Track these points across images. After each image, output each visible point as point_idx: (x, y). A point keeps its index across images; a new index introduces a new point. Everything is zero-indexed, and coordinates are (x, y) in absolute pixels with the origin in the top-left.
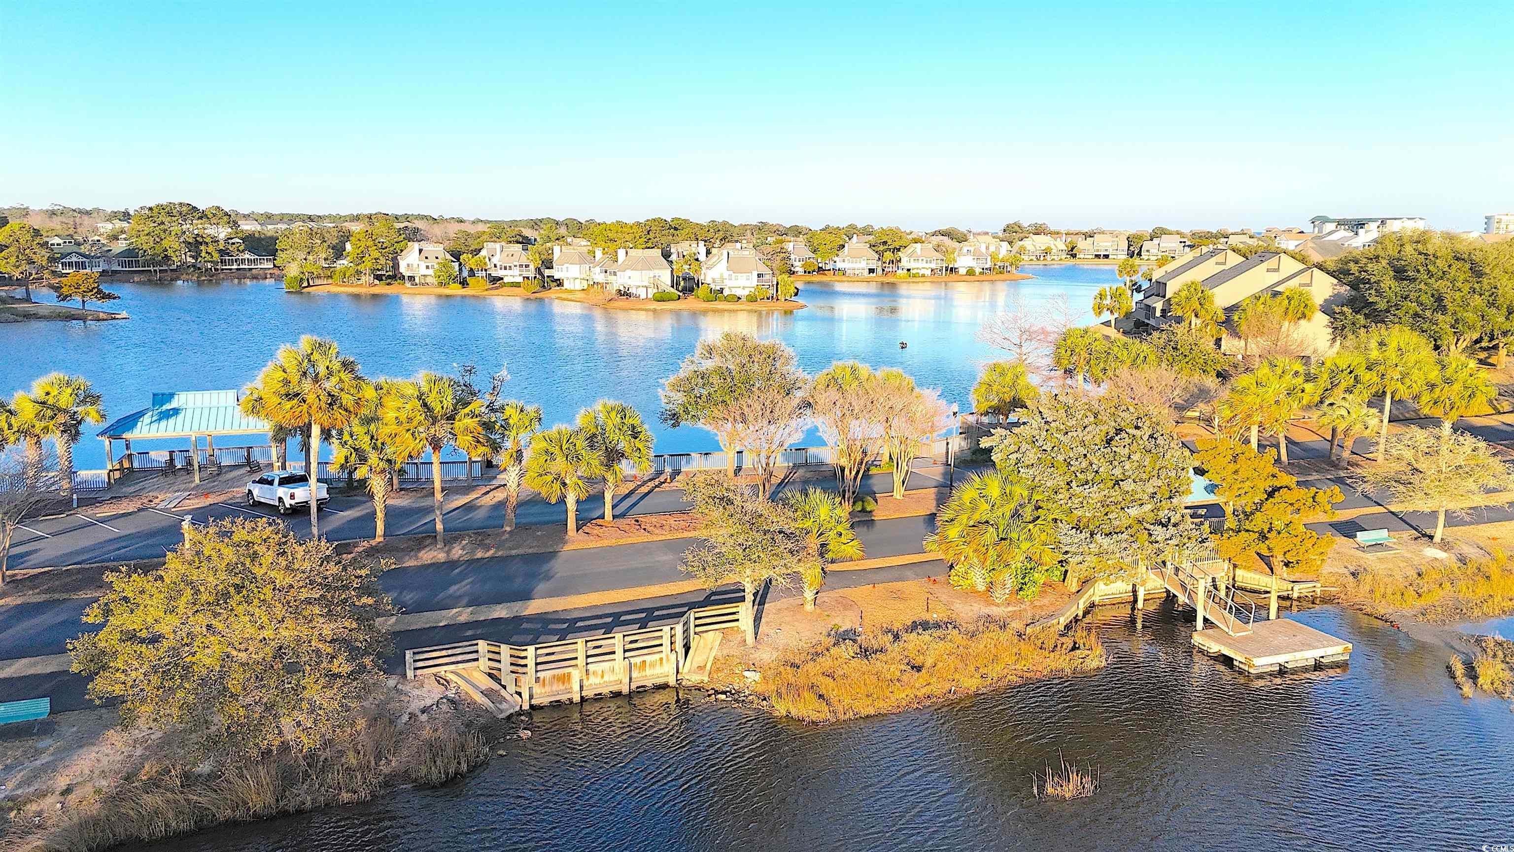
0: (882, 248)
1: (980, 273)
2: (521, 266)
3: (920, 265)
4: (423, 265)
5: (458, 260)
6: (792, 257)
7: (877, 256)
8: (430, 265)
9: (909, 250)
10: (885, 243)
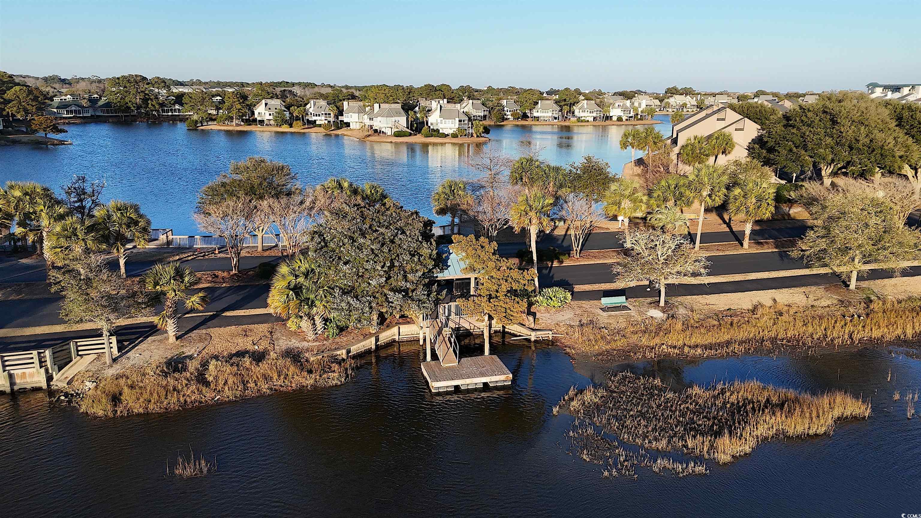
0: (563, 103)
1: (627, 120)
2: (326, 114)
3: (586, 114)
4: (267, 113)
5: (289, 110)
6: (505, 109)
7: (559, 109)
8: (271, 113)
9: (580, 105)
10: (565, 100)
